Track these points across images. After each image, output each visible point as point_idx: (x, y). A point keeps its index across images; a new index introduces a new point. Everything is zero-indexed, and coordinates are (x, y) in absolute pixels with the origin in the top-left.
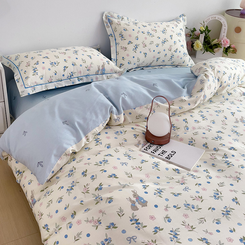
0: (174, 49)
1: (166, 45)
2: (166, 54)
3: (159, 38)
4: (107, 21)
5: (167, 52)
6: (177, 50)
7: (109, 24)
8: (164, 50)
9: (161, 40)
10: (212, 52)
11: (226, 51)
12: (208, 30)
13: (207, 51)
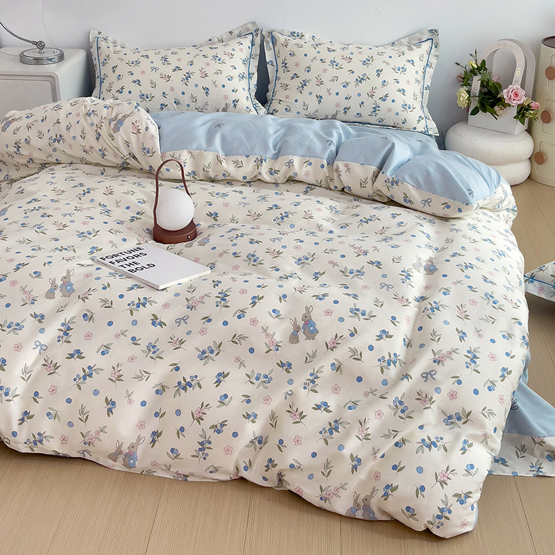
0: (380, 93)
2: (363, 103)
3: (353, 72)
4: (269, 39)
5: (364, 98)
6: (386, 96)
7: (271, 45)
8: (359, 95)
9: (355, 76)
10: (494, 113)
11: (523, 115)
12: (486, 69)
13: (485, 110)
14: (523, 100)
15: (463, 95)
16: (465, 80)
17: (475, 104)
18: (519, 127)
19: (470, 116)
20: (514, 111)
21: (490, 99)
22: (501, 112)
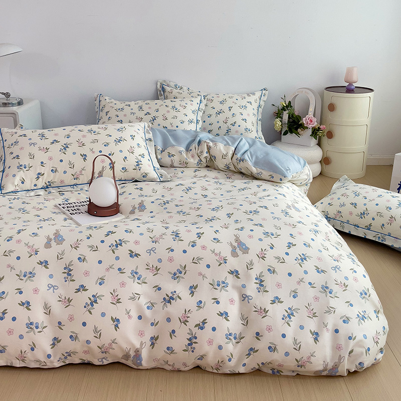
0: (230, 121)
1: (221, 117)
2: (220, 127)
3: (214, 108)
4: (160, 89)
5: (221, 124)
6: (235, 123)
7: (162, 93)
8: (218, 122)
9: (215, 111)
10: (297, 134)
11: (316, 134)
12: (291, 106)
13: (291, 132)
14: (315, 124)
15: (278, 123)
16: (278, 115)
17: (286, 128)
18: (314, 141)
19: (282, 136)
20: (310, 132)
21: (295, 125)
22: (302, 132)
